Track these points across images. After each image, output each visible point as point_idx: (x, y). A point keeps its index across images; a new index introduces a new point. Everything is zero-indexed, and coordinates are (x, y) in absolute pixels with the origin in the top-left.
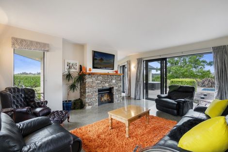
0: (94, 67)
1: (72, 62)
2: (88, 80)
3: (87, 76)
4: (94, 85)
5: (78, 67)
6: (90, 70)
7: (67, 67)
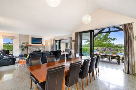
0: (32, 43)
1: (24, 41)
2: (29, 48)
3: (29, 46)
4: (32, 49)
5: (26, 43)
6: (30, 44)
7: (22, 43)
